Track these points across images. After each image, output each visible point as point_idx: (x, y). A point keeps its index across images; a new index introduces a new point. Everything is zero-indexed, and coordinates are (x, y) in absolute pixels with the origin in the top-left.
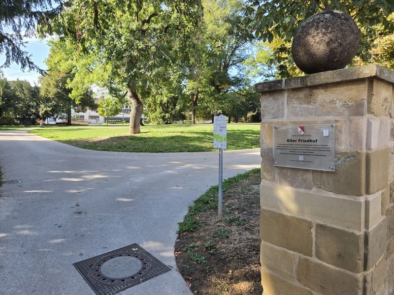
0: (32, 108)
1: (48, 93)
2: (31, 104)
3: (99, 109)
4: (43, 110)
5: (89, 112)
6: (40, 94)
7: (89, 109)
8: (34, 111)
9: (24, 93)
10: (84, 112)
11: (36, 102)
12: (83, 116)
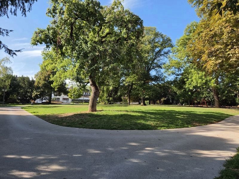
0: (28, 93)
1: (39, 84)
2: (28, 90)
3: (69, 94)
4: (34, 94)
5: (63, 96)
6: (34, 84)
7: (63, 94)
8: (29, 94)
9: (25, 84)
10: (60, 96)
11: (31, 89)
12: (59, 99)
